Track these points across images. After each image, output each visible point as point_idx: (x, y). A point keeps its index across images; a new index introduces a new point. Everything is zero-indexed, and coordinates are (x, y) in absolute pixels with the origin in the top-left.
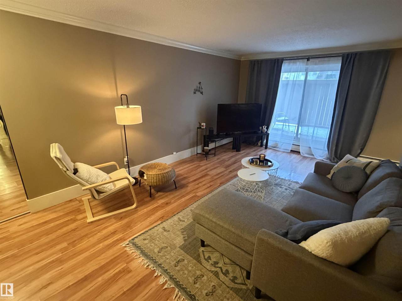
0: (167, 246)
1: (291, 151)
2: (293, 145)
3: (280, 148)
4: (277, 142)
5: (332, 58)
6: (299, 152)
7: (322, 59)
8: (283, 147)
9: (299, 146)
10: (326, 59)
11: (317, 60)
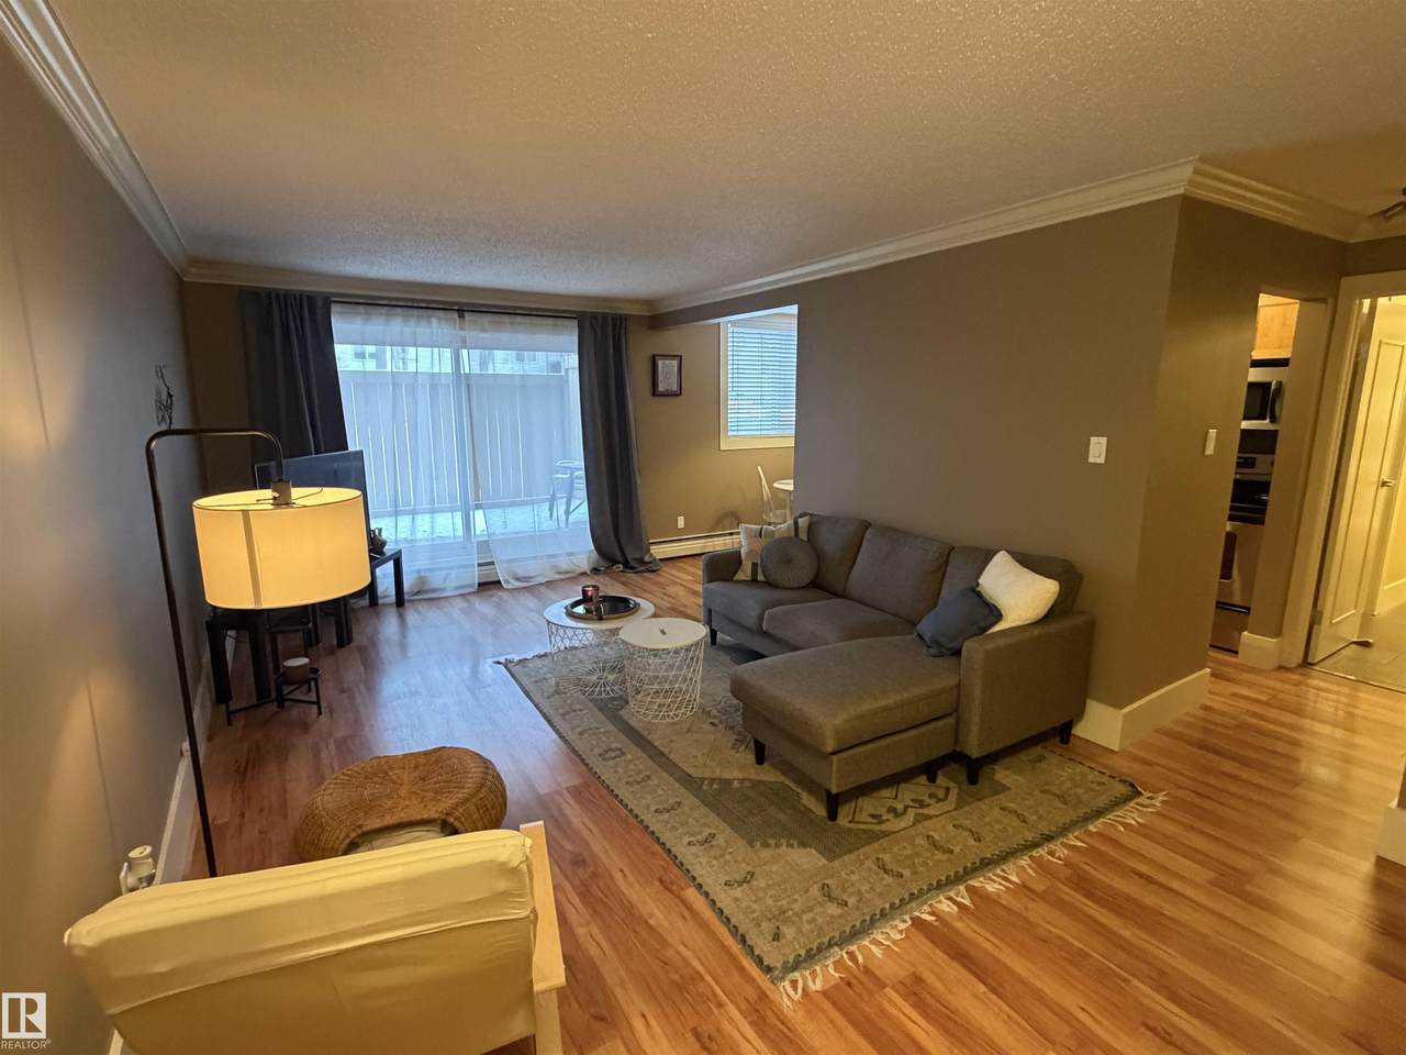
0: (820, 884)
1: (480, 585)
2: (479, 565)
3: (443, 590)
4: (423, 574)
5: (519, 319)
6: (499, 582)
7: (497, 318)
8: (451, 584)
9: (492, 563)
10: (506, 319)
11: (485, 319)
